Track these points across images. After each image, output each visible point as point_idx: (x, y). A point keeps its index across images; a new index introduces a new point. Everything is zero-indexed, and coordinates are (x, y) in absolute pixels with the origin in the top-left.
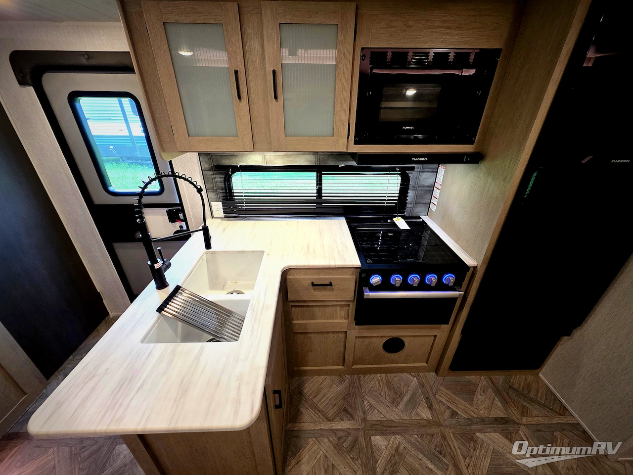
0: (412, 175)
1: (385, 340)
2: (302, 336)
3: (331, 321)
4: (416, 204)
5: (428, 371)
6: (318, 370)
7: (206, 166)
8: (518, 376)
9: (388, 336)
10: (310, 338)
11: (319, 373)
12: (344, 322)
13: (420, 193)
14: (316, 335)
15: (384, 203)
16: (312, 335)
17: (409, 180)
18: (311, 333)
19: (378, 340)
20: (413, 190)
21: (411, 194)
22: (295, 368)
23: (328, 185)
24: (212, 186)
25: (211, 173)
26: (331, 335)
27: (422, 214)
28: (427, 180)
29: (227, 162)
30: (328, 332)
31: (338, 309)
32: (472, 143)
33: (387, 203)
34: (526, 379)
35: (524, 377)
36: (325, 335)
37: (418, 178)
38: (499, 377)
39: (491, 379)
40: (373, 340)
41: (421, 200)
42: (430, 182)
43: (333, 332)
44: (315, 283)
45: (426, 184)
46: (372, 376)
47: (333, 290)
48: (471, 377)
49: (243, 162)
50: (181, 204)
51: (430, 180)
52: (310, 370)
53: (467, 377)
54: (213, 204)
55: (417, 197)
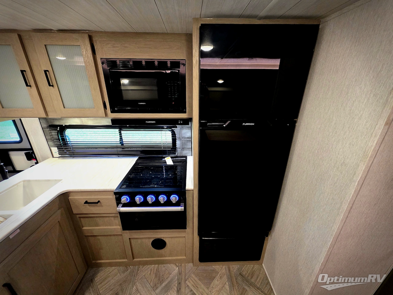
0: (176, 130)
1: (152, 240)
2: (93, 238)
3: (109, 227)
4: (183, 149)
5: (188, 263)
6: (110, 263)
7: (45, 125)
8: (249, 265)
9: (153, 238)
10: (99, 239)
11: (110, 265)
12: (118, 228)
13: (184, 142)
14: (103, 237)
15: (161, 148)
16: (99, 237)
17: (175, 134)
18: (98, 236)
19: (147, 240)
20: (179, 140)
21: (178, 143)
22: (94, 262)
23: (126, 137)
24: (50, 137)
25: (48, 129)
26: (113, 237)
27: (188, 155)
28: (186, 134)
29: (57, 123)
30: (110, 235)
31: (112, 219)
32: (185, 112)
33: (164, 148)
34: (253, 268)
35: (253, 266)
36: (109, 237)
37: (180, 133)
38: (235, 266)
39: (229, 268)
40: (144, 240)
41: (185, 146)
42: (189, 135)
43: (114, 235)
44: (89, 201)
45: (186, 137)
46: (149, 266)
47: (102, 206)
48: (216, 266)
49: (68, 123)
50: (32, 149)
51: (188, 134)
52: (104, 263)
53: (213, 267)
54: (52, 148)
55: (183, 144)
